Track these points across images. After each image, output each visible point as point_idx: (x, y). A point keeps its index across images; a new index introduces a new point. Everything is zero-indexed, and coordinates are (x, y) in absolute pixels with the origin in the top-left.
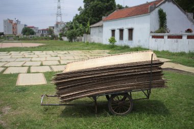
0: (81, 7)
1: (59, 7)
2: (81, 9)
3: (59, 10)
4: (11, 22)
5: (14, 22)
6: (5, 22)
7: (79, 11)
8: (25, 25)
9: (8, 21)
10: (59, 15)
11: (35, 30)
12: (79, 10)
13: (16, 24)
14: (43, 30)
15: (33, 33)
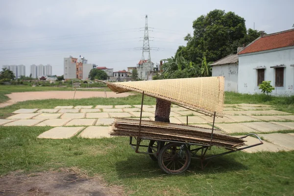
0: (189, 35)
1: (147, 38)
2: (190, 38)
3: (146, 41)
4: (74, 60)
5: (78, 61)
6: (66, 60)
7: (187, 42)
8: (94, 66)
9: (71, 60)
10: (146, 49)
11: (108, 73)
12: (186, 39)
13: (81, 64)
14: (119, 73)
15: (105, 77)
